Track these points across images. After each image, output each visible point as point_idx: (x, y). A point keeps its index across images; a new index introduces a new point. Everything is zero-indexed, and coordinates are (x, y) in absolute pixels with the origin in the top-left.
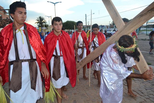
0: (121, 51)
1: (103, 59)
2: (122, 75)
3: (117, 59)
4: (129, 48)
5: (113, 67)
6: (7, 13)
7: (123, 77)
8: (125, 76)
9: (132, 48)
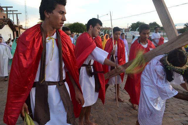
0: (168, 68)
1: (145, 72)
2: (167, 94)
3: (163, 75)
4: (178, 68)
5: (157, 83)
6: (5, 11)
7: (168, 96)
8: (170, 95)
9: (182, 68)
